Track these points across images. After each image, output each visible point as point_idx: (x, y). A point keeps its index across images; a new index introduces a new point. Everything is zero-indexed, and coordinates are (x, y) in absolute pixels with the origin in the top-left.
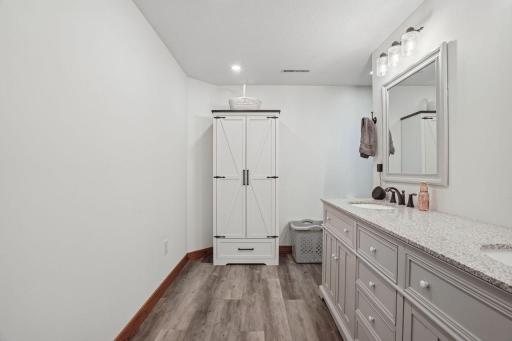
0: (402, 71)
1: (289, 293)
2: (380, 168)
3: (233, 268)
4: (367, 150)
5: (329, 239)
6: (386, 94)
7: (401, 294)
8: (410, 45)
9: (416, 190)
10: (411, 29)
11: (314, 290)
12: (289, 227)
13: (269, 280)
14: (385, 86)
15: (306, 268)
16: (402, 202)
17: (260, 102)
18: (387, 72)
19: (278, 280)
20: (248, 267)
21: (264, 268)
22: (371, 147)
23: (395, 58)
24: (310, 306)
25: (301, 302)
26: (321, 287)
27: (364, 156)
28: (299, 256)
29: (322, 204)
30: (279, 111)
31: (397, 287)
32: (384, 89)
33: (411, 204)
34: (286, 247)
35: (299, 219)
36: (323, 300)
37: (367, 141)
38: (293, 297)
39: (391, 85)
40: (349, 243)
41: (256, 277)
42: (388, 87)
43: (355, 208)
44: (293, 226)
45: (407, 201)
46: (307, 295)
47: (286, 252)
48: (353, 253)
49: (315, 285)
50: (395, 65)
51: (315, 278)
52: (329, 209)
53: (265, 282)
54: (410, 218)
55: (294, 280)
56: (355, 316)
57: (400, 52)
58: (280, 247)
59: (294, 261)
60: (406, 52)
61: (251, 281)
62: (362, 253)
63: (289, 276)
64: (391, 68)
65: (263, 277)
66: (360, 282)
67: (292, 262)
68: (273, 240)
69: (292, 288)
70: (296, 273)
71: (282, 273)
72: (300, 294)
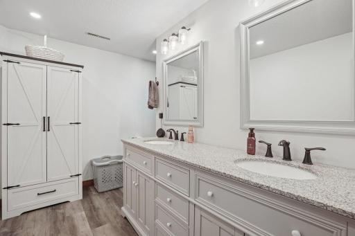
0: (176, 54)
1: (95, 221)
2: (161, 116)
3: (31, 215)
4: (152, 104)
5: (129, 170)
6: (165, 67)
7: (192, 203)
8: (183, 38)
9: (186, 130)
10: (184, 28)
11: (117, 212)
12: (91, 164)
13: (74, 216)
14: (165, 61)
15: (107, 195)
16: (177, 138)
17: (63, 56)
18: (168, 52)
19: (83, 213)
20: (49, 210)
21: (68, 206)
22: (155, 101)
23: (173, 44)
24: (115, 227)
25: (107, 226)
26: (123, 208)
27: (151, 107)
28: (101, 187)
29: (122, 143)
30: (82, 67)
31: (189, 199)
32: (164, 63)
33: (182, 140)
34: (87, 181)
35: (100, 156)
36: (125, 218)
37: (152, 97)
38: (100, 225)
39: (170, 61)
40: (148, 172)
41: (60, 217)
42: (168, 62)
43: (148, 144)
44: (94, 163)
45: (180, 137)
46: (112, 218)
47: (88, 186)
48: (152, 179)
49: (117, 208)
50: (173, 48)
51: (116, 202)
52: (129, 147)
53: (71, 219)
54: (182, 148)
55: (98, 208)
56: (155, 225)
57: (177, 40)
58: (83, 182)
59: (97, 191)
60: (181, 41)
61: (55, 222)
62: (159, 178)
63: (94, 206)
64: (171, 50)
65: (67, 215)
66: (158, 200)
67: (94, 193)
68: (77, 178)
69: (97, 216)
70: (98, 201)
71: (86, 205)
72: (105, 219)
